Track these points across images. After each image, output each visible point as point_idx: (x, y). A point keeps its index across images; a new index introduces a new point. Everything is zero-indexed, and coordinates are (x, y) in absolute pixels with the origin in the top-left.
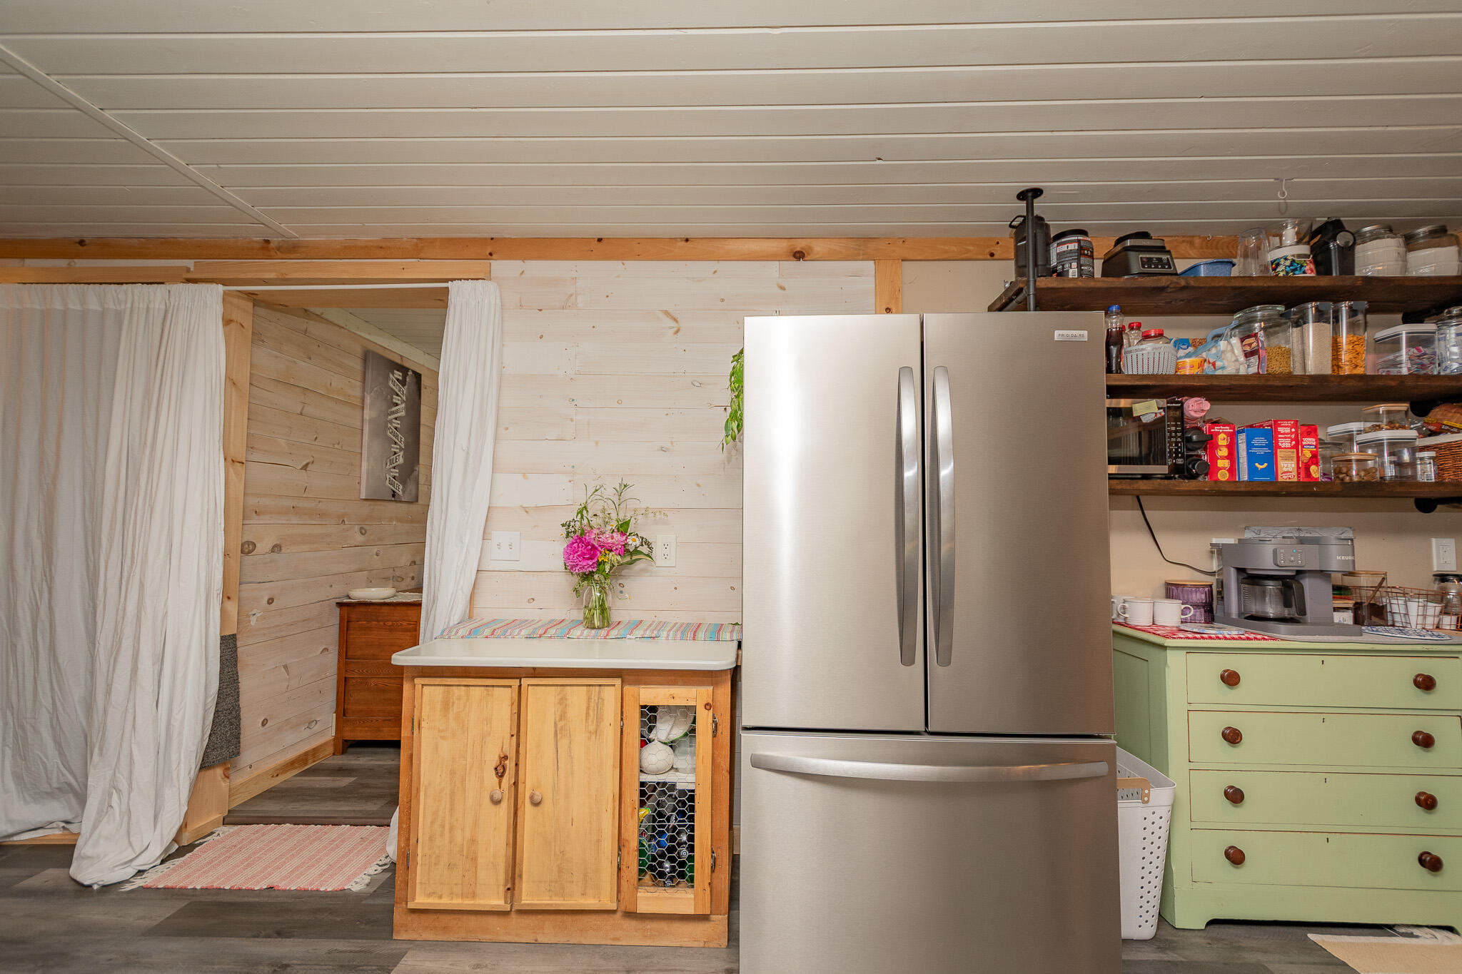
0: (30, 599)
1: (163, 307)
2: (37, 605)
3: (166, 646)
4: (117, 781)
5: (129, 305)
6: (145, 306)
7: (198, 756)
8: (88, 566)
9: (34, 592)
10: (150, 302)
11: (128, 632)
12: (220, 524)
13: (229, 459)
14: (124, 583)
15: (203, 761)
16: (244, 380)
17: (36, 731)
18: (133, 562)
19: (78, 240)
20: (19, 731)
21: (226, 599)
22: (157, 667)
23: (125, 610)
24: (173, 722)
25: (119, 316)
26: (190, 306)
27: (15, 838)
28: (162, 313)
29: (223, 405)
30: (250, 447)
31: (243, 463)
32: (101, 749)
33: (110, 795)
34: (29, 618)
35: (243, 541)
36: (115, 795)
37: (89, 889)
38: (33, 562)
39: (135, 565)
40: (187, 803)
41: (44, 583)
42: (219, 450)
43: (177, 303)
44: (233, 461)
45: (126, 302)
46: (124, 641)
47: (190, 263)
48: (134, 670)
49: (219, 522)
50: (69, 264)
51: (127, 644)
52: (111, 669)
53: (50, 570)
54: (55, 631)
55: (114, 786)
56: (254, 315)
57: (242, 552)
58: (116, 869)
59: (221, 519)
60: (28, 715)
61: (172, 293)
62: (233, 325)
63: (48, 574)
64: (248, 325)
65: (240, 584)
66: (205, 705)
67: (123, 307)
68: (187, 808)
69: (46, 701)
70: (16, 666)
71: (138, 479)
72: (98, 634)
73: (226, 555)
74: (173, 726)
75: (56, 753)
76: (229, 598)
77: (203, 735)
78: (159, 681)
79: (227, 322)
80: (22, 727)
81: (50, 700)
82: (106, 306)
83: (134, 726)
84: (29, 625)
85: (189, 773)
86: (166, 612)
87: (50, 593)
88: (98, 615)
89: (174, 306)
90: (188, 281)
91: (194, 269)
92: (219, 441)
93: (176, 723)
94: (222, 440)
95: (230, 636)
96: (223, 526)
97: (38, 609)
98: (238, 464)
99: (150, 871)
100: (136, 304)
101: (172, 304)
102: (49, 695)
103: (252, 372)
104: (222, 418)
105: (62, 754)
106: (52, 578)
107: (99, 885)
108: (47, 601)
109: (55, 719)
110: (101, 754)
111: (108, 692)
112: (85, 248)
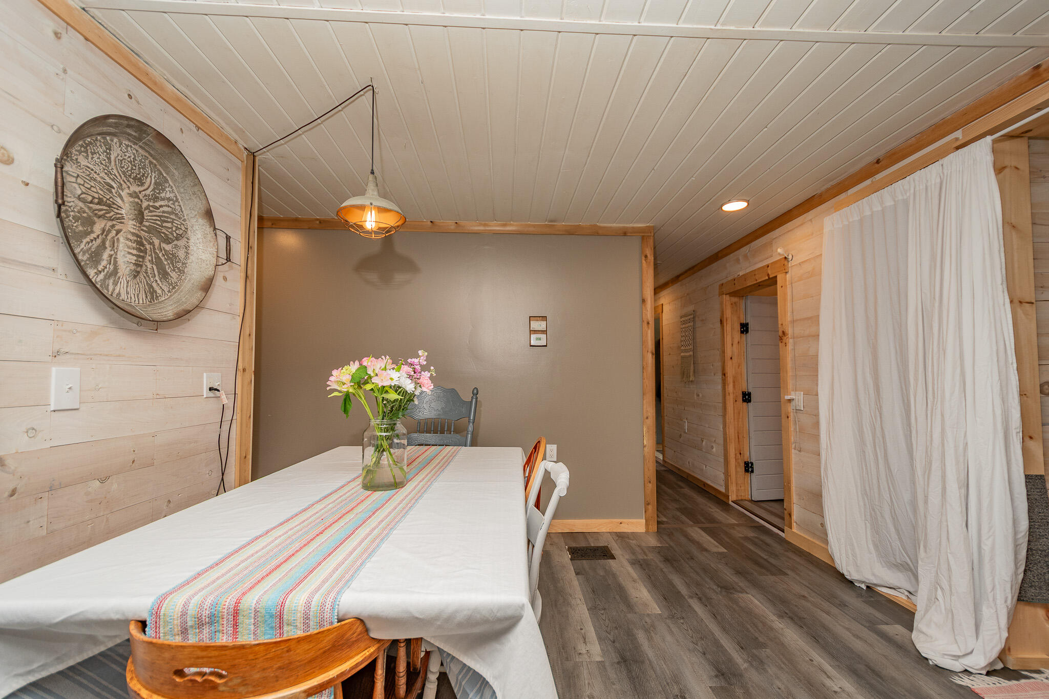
0: (870, 422)
1: (938, 180)
2: (874, 425)
3: (969, 473)
4: (940, 580)
5: (912, 191)
6: (924, 187)
7: (1014, 588)
8: (903, 401)
9: (871, 416)
10: (927, 181)
11: (936, 455)
12: (1012, 364)
13: (1016, 301)
14: (929, 415)
15: (1020, 593)
16: (1025, 221)
17: (882, 517)
18: (934, 397)
19: (875, 161)
20: (873, 512)
21: (1028, 438)
22: (963, 491)
23: (931, 436)
24: (983, 546)
25: (906, 203)
26: (961, 169)
27: (879, 589)
28: (938, 186)
29: (1002, 249)
30: (1039, 287)
31: (1033, 303)
32: (925, 547)
33: (936, 589)
34: (870, 435)
35: (1042, 382)
36: (939, 592)
37: (926, 661)
38: (869, 395)
39: (936, 400)
40: (1007, 630)
41: (877, 410)
42: (1003, 292)
43: (950, 171)
44: (1021, 302)
45: (910, 190)
46: (933, 464)
47: (958, 134)
48: (944, 489)
49: (1011, 362)
50: (872, 181)
51: (936, 465)
52: (926, 483)
53: (880, 401)
54: (886, 446)
55: (937, 584)
56: (1031, 154)
57: (1041, 393)
58: (946, 657)
59: (1012, 358)
60: (877, 503)
61: (944, 166)
62: (1007, 171)
63: (878, 405)
64: (1024, 167)
65: (1042, 426)
66: (1015, 540)
67: (908, 194)
68: (1007, 635)
69: (886, 496)
70: (866, 466)
71: (931, 328)
72: (915, 454)
73: (1022, 394)
74: (984, 550)
75: (896, 537)
76: (1031, 438)
77: (1017, 568)
78: (967, 504)
79: (999, 170)
80: (874, 510)
81: (888, 495)
82: (896, 199)
83: (948, 538)
84: (871, 438)
85: (1006, 602)
86: (967, 444)
87: (881, 417)
88: (913, 438)
89: (947, 176)
90: (958, 148)
91: (963, 136)
92: (1002, 284)
93: (986, 548)
94: (1005, 283)
95: (1036, 476)
96: (1015, 365)
97: (875, 429)
98: (1028, 304)
99: (976, 676)
100: (917, 188)
101: (945, 175)
102: (888, 492)
103: (1034, 211)
104: (1003, 260)
105: (900, 539)
106: (881, 407)
107: (933, 662)
108: (879, 423)
109: (893, 511)
110: (926, 552)
111: (926, 502)
112: (880, 164)
